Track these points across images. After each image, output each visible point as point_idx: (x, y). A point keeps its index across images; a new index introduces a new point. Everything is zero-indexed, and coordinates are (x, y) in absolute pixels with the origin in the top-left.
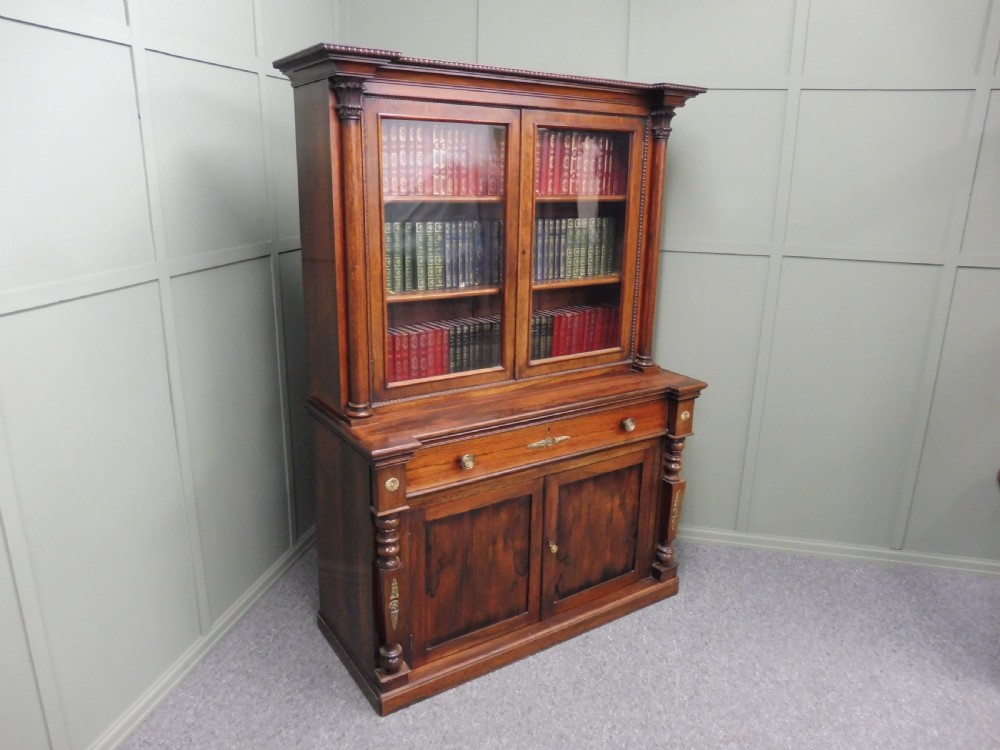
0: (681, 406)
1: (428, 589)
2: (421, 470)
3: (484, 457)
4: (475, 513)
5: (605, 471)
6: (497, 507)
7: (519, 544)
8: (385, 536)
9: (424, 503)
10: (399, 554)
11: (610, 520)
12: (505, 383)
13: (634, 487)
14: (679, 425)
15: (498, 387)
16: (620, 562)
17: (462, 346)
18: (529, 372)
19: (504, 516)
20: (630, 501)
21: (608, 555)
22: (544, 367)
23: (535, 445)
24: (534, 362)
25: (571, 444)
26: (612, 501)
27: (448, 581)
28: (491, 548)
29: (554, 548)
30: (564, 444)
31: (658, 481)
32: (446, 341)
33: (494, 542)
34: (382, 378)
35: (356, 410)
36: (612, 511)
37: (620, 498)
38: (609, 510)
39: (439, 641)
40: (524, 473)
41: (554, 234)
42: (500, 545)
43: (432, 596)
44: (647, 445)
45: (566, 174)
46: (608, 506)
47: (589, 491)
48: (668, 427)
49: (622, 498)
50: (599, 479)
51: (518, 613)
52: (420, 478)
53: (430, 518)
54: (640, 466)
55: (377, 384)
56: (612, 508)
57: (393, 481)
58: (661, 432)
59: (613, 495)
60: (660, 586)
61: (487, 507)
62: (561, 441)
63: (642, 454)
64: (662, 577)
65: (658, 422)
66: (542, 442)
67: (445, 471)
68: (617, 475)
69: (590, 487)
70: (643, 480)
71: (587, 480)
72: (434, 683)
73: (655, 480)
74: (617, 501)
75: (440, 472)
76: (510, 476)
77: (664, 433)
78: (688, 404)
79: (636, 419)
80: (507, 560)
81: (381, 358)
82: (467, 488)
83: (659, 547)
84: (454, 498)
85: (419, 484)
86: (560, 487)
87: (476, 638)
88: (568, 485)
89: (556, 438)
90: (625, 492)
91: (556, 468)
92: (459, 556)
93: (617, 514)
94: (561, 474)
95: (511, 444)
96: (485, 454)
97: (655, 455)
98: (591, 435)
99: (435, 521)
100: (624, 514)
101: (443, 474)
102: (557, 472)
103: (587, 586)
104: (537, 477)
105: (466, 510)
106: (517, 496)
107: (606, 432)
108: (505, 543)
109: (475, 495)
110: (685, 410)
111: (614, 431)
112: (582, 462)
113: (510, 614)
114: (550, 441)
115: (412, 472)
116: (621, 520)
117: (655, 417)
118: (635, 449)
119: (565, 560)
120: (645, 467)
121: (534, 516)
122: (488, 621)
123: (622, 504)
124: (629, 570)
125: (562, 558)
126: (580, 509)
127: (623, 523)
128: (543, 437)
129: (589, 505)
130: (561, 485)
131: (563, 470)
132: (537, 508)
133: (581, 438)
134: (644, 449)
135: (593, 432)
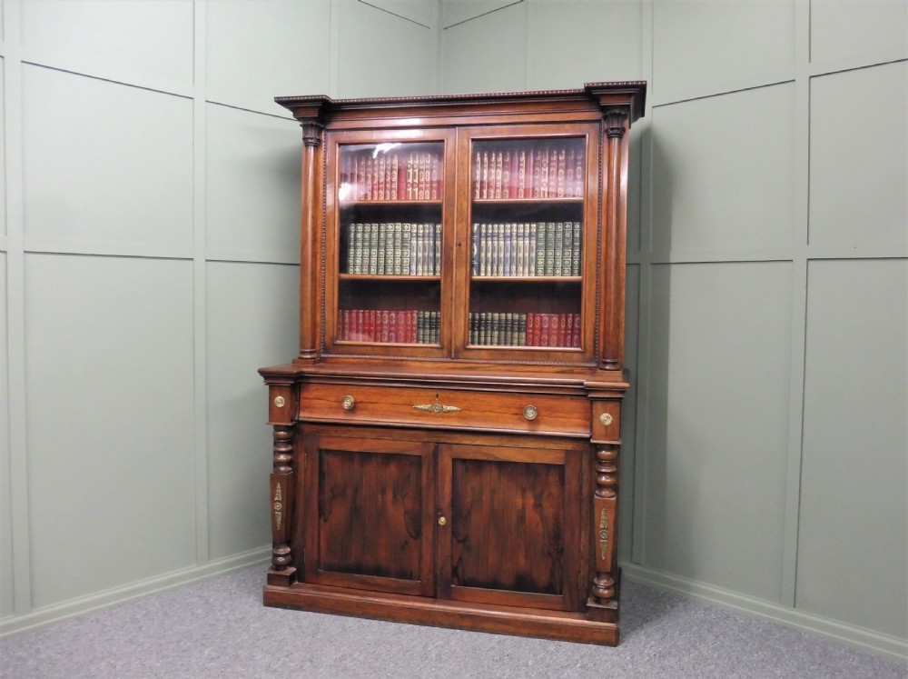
0: (596, 405)
1: (321, 513)
2: (316, 401)
5: (508, 459)
6: (388, 458)
7: (410, 503)
9: (317, 431)
11: (522, 518)
12: (441, 360)
13: (555, 490)
14: (599, 429)
16: (542, 577)
19: (393, 469)
20: (550, 507)
21: (522, 560)
23: (421, 407)
24: (472, 346)
25: (462, 417)
26: (523, 498)
27: (339, 512)
28: (379, 496)
29: (442, 521)
30: (453, 413)
31: (590, 494)
32: (415, 322)
33: (383, 492)
35: (303, 352)
36: (524, 508)
37: (535, 497)
38: (520, 507)
39: (330, 568)
40: (413, 432)
41: (523, 236)
42: (389, 496)
43: (326, 521)
44: (569, 446)
47: (490, 476)
49: (538, 498)
50: (502, 465)
51: (411, 577)
52: (314, 408)
53: (324, 447)
54: (561, 468)
55: (327, 340)
56: (524, 505)
57: (281, 399)
58: (583, 433)
59: (524, 491)
61: (376, 454)
62: (449, 411)
63: (562, 455)
65: (579, 421)
66: (428, 406)
68: (530, 470)
69: (494, 471)
71: (489, 462)
74: (531, 501)
75: (330, 408)
76: (397, 431)
77: (585, 435)
78: (610, 405)
79: (536, 409)
80: (397, 514)
84: (344, 435)
85: (312, 412)
86: (454, 460)
87: (364, 582)
88: (464, 461)
89: (444, 407)
90: (541, 494)
91: (448, 439)
92: (349, 492)
93: (531, 514)
94: (454, 446)
95: (397, 400)
96: (372, 403)
97: (581, 459)
98: (486, 413)
99: (328, 451)
100: (541, 518)
101: (333, 410)
102: (448, 441)
103: (494, 584)
104: (426, 440)
105: (356, 450)
106: (406, 453)
107: (506, 415)
108: (394, 496)
109: (363, 438)
110: (606, 412)
111: (516, 417)
112: (480, 441)
113: (402, 575)
114: (437, 407)
115: (307, 401)
116: (537, 524)
117: (575, 415)
118: (551, 446)
119: (464, 541)
120: (569, 472)
121: (424, 480)
122: (379, 571)
123: (538, 506)
124: (554, 593)
125: (461, 538)
126: (481, 493)
127: (541, 529)
128: (430, 402)
129: (493, 492)
130: (455, 457)
131: (456, 442)
132: (428, 472)
133: (474, 413)
134: (564, 448)
135: (489, 411)
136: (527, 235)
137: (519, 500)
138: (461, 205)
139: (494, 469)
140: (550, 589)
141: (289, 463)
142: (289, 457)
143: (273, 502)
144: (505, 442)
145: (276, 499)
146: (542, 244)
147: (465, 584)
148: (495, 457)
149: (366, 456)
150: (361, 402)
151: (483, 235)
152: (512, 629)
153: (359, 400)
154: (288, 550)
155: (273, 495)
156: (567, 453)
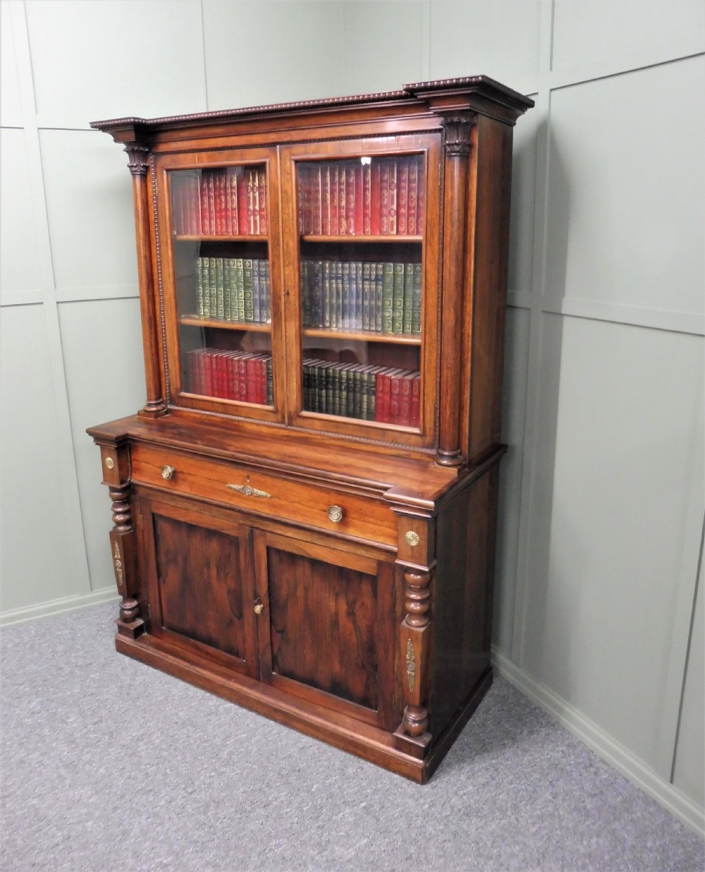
0: (404, 521)
1: (160, 574)
2: (143, 465)
5: (322, 560)
6: (211, 533)
7: (231, 582)
9: (148, 495)
11: (335, 623)
12: (276, 425)
13: (368, 600)
14: (403, 547)
15: (269, 426)
16: (356, 688)
18: (300, 421)
19: (214, 545)
20: (363, 617)
21: (337, 666)
22: (317, 422)
23: (234, 487)
24: (305, 413)
25: (273, 504)
26: (336, 602)
27: (173, 577)
28: (205, 570)
29: (258, 608)
30: (265, 500)
33: (208, 565)
34: (175, 385)
36: (337, 614)
37: (348, 604)
38: (333, 611)
39: (172, 628)
42: (214, 572)
43: (164, 582)
44: (381, 557)
46: (331, 604)
47: (303, 571)
49: (351, 605)
50: (315, 563)
51: (237, 655)
53: (156, 511)
54: (373, 579)
55: (172, 390)
56: (337, 610)
57: (110, 461)
58: (392, 546)
59: (337, 595)
61: (200, 528)
62: (259, 496)
63: (374, 565)
66: (241, 488)
68: (342, 574)
69: (307, 568)
70: (379, 600)
71: (303, 558)
74: (343, 607)
76: (214, 508)
79: (354, 512)
80: (221, 590)
81: (174, 368)
84: (170, 504)
86: (268, 549)
87: (198, 648)
88: (279, 552)
89: (255, 490)
90: (354, 602)
91: (261, 524)
92: (180, 559)
93: (344, 621)
94: (269, 534)
95: (213, 476)
96: (190, 474)
97: (394, 575)
98: (296, 504)
99: (160, 516)
100: (354, 628)
101: (158, 476)
102: (262, 527)
103: (312, 683)
104: (241, 522)
105: (182, 520)
106: (224, 531)
107: (315, 510)
108: (218, 573)
109: (187, 509)
110: (412, 530)
111: (325, 514)
112: (291, 533)
113: (230, 650)
114: (249, 490)
115: (137, 463)
116: (351, 633)
117: (386, 523)
118: (362, 552)
119: (282, 632)
120: (381, 586)
121: (242, 565)
122: (210, 642)
123: (351, 613)
124: (370, 707)
125: (279, 629)
126: (296, 587)
127: (354, 640)
128: (243, 482)
129: (306, 589)
130: (269, 545)
131: (269, 529)
132: (245, 556)
133: (283, 503)
134: (377, 558)
135: (298, 502)
136: (373, 277)
137: (333, 604)
138: (287, 245)
139: (306, 564)
140: (365, 701)
141: (127, 523)
142: (127, 517)
143: (115, 560)
144: (315, 539)
145: (116, 557)
146: (390, 290)
147: (285, 674)
148: (306, 553)
149: (191, 528)
150: (182, 472)
151: (327, 276)
152: (321, 736)
153: (179, 470)
154: (135, 603)
155: (114, 554)
156: (380, 563)
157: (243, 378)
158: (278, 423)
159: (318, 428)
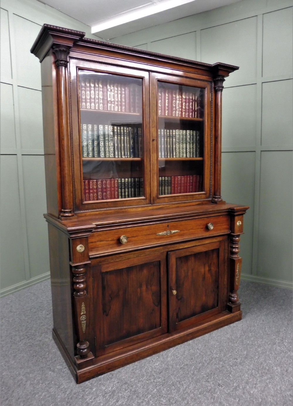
0: (236, 218)
1: (104, 311)
2: (98, 243)
3: (133, 239)
4: (129, 269)
5: (199, 252)
6: (141, 267)
7: (154, 288)
8: (78, 278)
9: (100, 262)
10: (86, 289)
11: (204, 278)
13: (215, 261)
14: (236, 229)
15: (143, 207)
16: (211, 302)
17: (125, 189)
18: (158, 201)
19: (145, 272)
20: (213, 269)
21: (204, 298)
22: (166, 199)
23: (161, 234)
24: (161, 196)
25: (180, 235)
26: (204, 268)
27: (115, 307)
28: (139, 290)
29: (175, 292)
30: (176, 234)
31: (228, 258)
32: (116, 186)
33: (141, 286)
34: (80, 198)
35: (65, 212)
36: (205, 273)
38: (203, 272)
39: (111, 342)
40: (156, 249)
41: (170, 136)
42: (144, 288)
43: (107, 315)
44: (221, 238)
45: (174, 109)
46: (203, 270)
47: (192, 262)
48: (231, 230)
49: (210, 267)
50: (196, 255)
51: (156, 328)
52: (98, 247)
53: (104, 271)
54: (217, 250)
55: (78, 201)
56: (205, 271)
57: (81, 247)
58: (227, 232)
59: (205, 265)
60: (232, 315)
61: (136, 267)
62: (174, 233)
63: (218, 243)
64: (233, 310)
65: (225, 226)
66: (164, 233)
67: (111, 244)
68: (206, 254)
69: (192, 259)
70: (220, 258)
71: (191, 255)
72: (108, 365)
73: (226, 257)
74: (207, 268)
75: (109, 245)
76: (148, 250)
77: (229, 233)
78: (240, 217)
79: (214, 224)
80: (148, 297)
81: (79, 187)
82: (124, 254)
83: (230, 294)
84: (117, 260)
85: (97, 251)
86: (176, 259)
87: (132, 341)
88: (181, 258)
89: (172, 231)
90: (211, 264)
91: (173, 247)
92: (121, 293)
93: (207, 275)
94: (176, 251)
95: (149, 232)
96: (134, 237)
97: (225, 244)
98: (190, 231)
99: (107, 272)
100: (211, 276)
101: (111, 246)
104: (163, 251)
105: (124, 266)
106: (152, 261)
107: (198, 230)
108: (147, 287)
109: (129, 258)
110: (239, 220)
111: (202, 229)
112: (187, 245)
113: (151, 328)
114: (168, 232)
115: (91, 244)
116: (210, 279)
117: (224, 224)
118: (214, 240)
119: (181, 299)
122: (139, 331)
123: (210, 270)
124: (215, 307)
125: (179, 298)
126: (188, 272)
128: (165, 230)
129: (192, 270)
130: (177, 257)
131: (177, 248)
132: (164, 268)
133: (185, 232)
134: (219, 240)
135: (191, 229)
138: (153, 119)
140: (213, 306)
144: (198, 243)
145: (82, 314)
147: (181, 320)
148: (194, 252)
156: (220, 242)
157: (105, 190)
158: (147, 204)
159: (167, 202)
